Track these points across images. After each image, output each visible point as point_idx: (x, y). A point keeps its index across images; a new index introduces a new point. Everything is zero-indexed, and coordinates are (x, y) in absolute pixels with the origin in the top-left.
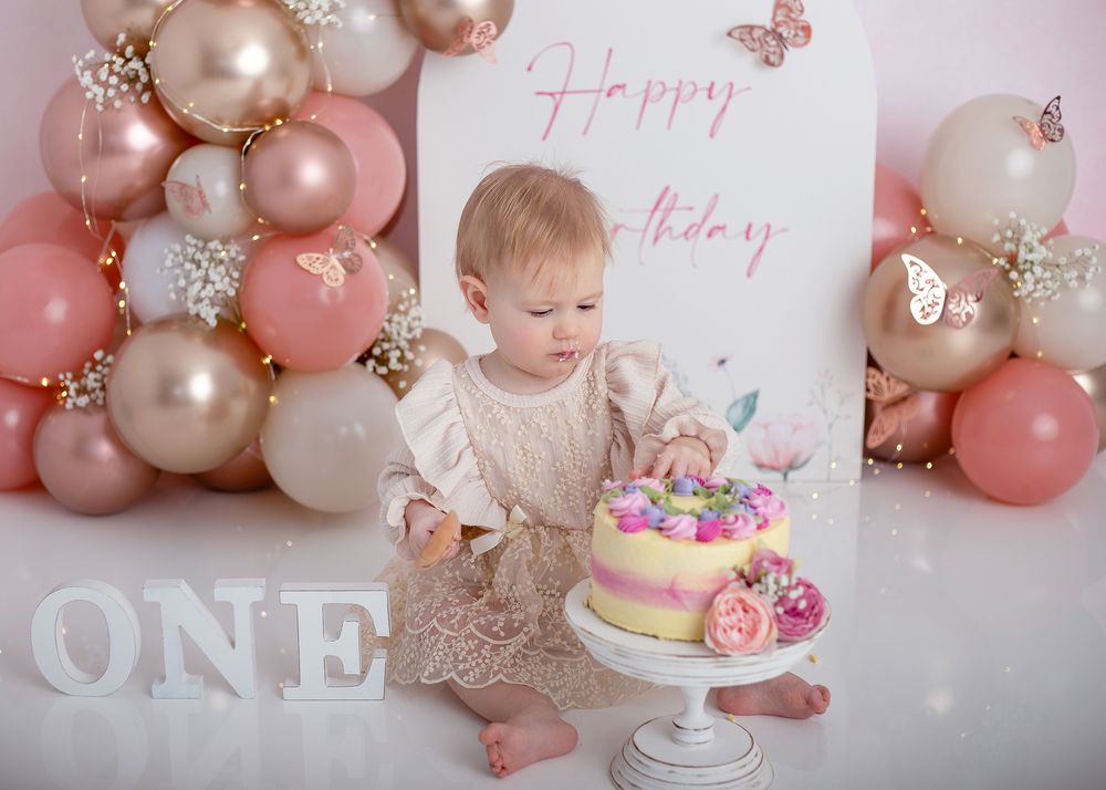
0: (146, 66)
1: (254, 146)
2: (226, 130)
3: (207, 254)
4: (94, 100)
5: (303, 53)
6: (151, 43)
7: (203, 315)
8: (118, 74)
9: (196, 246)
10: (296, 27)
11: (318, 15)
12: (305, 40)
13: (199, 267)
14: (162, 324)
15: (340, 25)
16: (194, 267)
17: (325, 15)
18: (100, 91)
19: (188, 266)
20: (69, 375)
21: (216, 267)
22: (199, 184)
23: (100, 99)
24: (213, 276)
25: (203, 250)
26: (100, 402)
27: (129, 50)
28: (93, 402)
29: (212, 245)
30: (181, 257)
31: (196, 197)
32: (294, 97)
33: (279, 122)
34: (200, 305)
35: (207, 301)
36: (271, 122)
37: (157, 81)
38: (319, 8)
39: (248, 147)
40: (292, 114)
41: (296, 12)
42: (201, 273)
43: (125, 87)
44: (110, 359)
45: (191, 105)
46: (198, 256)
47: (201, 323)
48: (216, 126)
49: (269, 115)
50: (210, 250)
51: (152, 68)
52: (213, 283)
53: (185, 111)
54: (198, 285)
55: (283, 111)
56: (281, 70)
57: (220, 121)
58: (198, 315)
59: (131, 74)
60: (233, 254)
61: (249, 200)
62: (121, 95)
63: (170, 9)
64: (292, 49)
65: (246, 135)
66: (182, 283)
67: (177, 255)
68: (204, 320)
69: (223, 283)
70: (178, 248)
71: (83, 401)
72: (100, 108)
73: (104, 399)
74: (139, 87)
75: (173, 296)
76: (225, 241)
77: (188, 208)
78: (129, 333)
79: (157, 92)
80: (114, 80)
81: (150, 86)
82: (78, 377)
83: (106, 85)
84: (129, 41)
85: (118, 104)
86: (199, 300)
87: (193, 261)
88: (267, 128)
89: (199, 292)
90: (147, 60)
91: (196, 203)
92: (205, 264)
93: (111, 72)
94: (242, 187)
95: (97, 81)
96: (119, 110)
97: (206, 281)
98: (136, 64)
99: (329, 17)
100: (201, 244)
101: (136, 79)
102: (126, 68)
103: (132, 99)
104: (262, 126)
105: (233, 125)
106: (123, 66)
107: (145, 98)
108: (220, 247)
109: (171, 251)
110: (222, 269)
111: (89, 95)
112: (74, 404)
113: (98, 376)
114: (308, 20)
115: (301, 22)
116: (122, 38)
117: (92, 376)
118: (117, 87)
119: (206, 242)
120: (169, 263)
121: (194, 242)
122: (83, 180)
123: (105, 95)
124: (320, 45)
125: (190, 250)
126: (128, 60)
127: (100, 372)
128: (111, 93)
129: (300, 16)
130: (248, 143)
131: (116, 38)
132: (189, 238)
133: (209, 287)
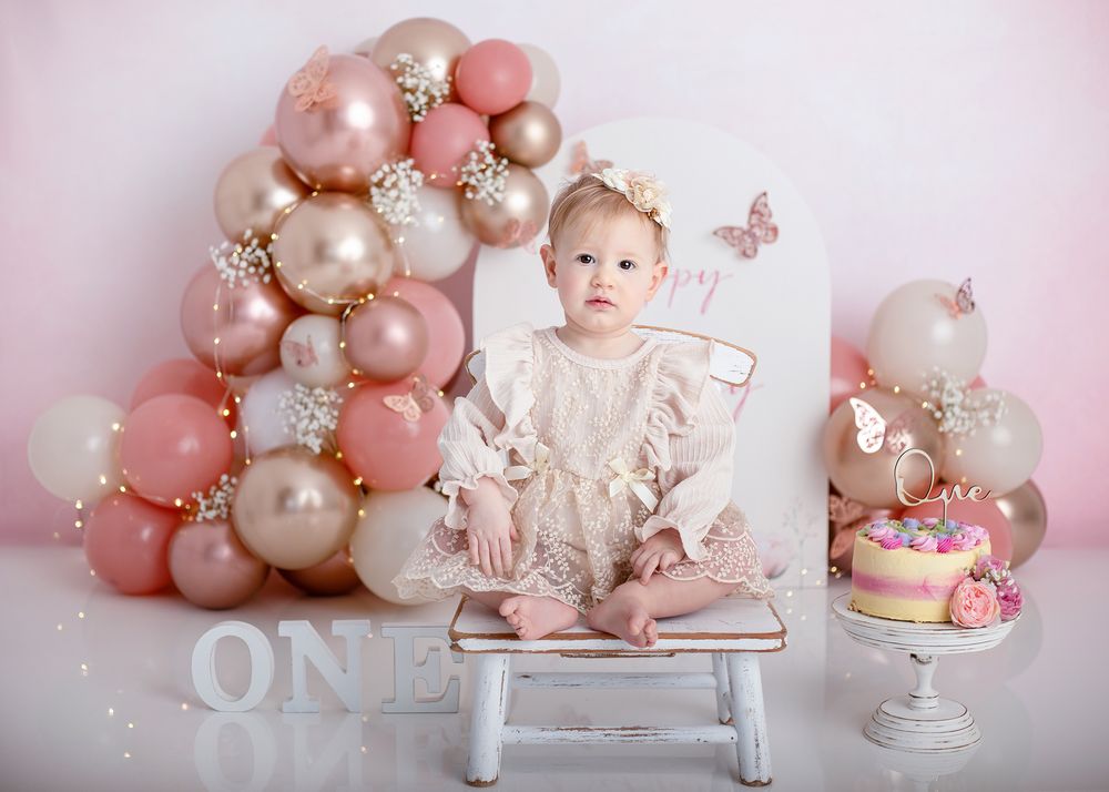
0: (267, 254)
1: (352, 314)
2: (331, 301)
3: (313, 398)
4: (227, 281)
5: (389, 245)
6: (274, 237)
7: (309, 444)
8: (247, 260)
9: (304, 392)
10: (385, 225)
11: (401, 217)
12: (390, 236)
13: (306, 408)
14: (275, 453)
15: (417, 225)
16: (303, 408)
17: (406, 216)
18: (232, 273)
19: (298, 407)
20: (200, 494)
21: (320, 408)
22: (309, 342)
23: (232, 279)
24: (318, 413)
25: (310, 395)
26: (224, 516)
27: (255, 242)
28: (218, 517)
29: (318, 391)
30: (292, 402)
31: (305, 355)
32: (382, 279)
33: (371, 297)
34: (307, 438)
35: (312, 434)
36: (365, 296)
37: (279, 264)
38: (402, 211)
39: (348, 315)
40: (380, 292)
41: (383, 214)
42: (308, 412)
43: (252, 270)
44: (234, 480)
45: (305, 282)
46: (306, 400)
47: (308, 451)
48: (323, 299)
49: (363, 291)
50: (316, 397)
51: (274, 256)
52: (318, 419)
53: (300, 287)
54: (306, 421)
55: (373, 289)
56: (372, 258)
57: (326, 294)
58: (305, 446)
59: (256, 261)
60: (333, 398)
61: (348, 355)
62: (248, 275)
63: (288, 211)
64: (381, 242)
65: (345, 306)
66: (293, 419)
67: (288, 399)
68: (310, 448)
69: (326, 419)
70: (289, 394)
71: (211, 514)
72: (231, 286)
73: (229, 514)
74: (261, 270)
75: (286, 430)
76: (327, 389)
77: (299, 362)
78: (248, 462)
79: (277, 274)
80: (244, 264)
81: (271, 270)
82: (206, 496)
83: (238, 268)
84: (253, 236)
85: (246, 283)
86: (306, 433)
87: (301, 403)
88: (362, 301)
89: (307, 427)
90: (270, 250)
91: (305, 358)
92: (311, 405)
93: (241, 259)
94: (342, 345)
95: (231, 265)
96: (246, 288)
97: (312, 417)
98: (260, 252)
99: (408, 219)
100: (307, 391)
101: (258, 265)
102: (252, 256)
103: (256, 279)
104: (358, 299)
105: (335, 298)
106: (250, 254)
107: (267, 279)
108: (323, 393)
109: (283, 396)
110: (325, 409)
111: (224, 276)
112: (204, 518)
113: (224, 495)
114: (393, 220)
115: (388, 222)
116: (248, 233)
117: (219, 494)
118: (246, 270)
119: (311, 389)
120: (282, 405)
121: (302, 389)
122: (217, 341)
123: (237, 277)
124: (401, 240)
125: (300, 395)
126: (254, 251)
127: (226, 491)
128: (242, 274)
129: (387, 217)
130: (348, 311)
131: (243, 234)
132: (298, 386)
133: (315, 422)
